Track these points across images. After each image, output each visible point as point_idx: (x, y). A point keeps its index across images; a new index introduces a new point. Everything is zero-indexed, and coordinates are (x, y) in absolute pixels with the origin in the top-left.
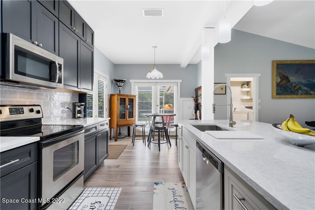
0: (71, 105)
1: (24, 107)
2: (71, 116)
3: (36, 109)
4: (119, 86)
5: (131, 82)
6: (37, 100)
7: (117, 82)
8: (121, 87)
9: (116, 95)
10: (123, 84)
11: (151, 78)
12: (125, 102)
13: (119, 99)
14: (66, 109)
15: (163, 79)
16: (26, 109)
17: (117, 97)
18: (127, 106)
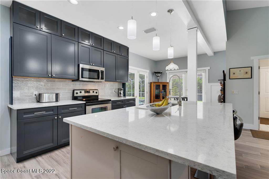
0: (117, 89)
1: (90, 91)
2: (117, 95)
3: (95, 91)
4: (157, 76)
5: (167, 73)
6: (98, 88)
7: (156, 73)
8: (159, 77)
9: (153, 83)
10: (160, 74)
11: (171, 69)
12: (160, 88)
13: (155, 85)
14: (114, 92)
15: (179, 69)
16: (91, 91)
17: (154, 84)
18: (161, 90)
